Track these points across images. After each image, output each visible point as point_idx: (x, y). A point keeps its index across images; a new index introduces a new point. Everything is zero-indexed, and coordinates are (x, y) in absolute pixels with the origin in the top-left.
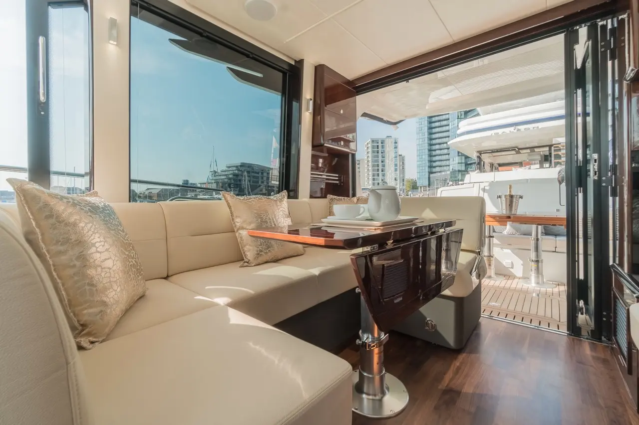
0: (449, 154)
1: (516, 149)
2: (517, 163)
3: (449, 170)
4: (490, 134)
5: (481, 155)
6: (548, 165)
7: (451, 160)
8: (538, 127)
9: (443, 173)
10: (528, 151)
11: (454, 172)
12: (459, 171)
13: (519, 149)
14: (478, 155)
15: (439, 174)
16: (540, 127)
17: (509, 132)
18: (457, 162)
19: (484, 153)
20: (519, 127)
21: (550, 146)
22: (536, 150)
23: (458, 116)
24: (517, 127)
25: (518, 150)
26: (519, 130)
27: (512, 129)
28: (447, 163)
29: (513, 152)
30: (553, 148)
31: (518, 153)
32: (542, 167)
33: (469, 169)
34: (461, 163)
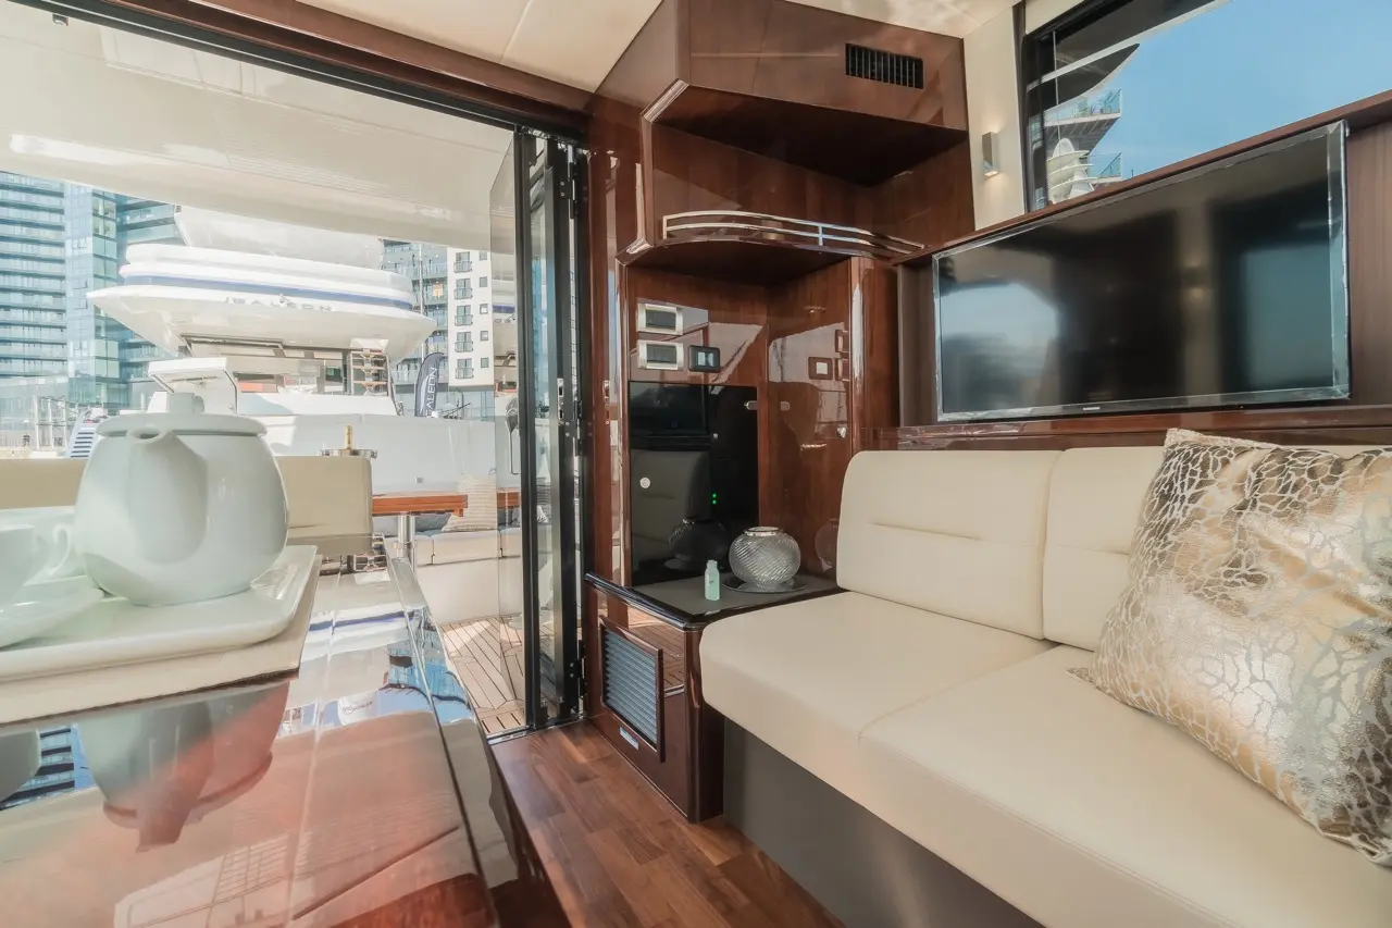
0: (62, 328)
1: (279, 345)
2: (270, 377)
3: (63, 373)
4: (224, 300)
5: (190, 345)
6: (340, 388)
7: (71, 345)
8: (329, 309)
9: (41, 381)
10: (301, 354)
11: (81, 380)
12: (100, 379)
13: (285, 347)
14: (184, 344)
15: (23, 382)
16: (333, 310)
17: (268, 304)
18: (92, 354)
19: (197, 342)
20: (293, 300)
21: (346, 352)
22: (317, 355)
23: (97, 230)
24: (288, 298)
25: (279, 347)
26: (290, 305)
27: (276, 299)
28: (57, 352)
29: (270, 352)
30: (351, 358)
31: (280, 355)
32: (320, 391)
33: (132, 379)
34: (107, 359)
